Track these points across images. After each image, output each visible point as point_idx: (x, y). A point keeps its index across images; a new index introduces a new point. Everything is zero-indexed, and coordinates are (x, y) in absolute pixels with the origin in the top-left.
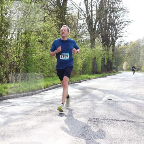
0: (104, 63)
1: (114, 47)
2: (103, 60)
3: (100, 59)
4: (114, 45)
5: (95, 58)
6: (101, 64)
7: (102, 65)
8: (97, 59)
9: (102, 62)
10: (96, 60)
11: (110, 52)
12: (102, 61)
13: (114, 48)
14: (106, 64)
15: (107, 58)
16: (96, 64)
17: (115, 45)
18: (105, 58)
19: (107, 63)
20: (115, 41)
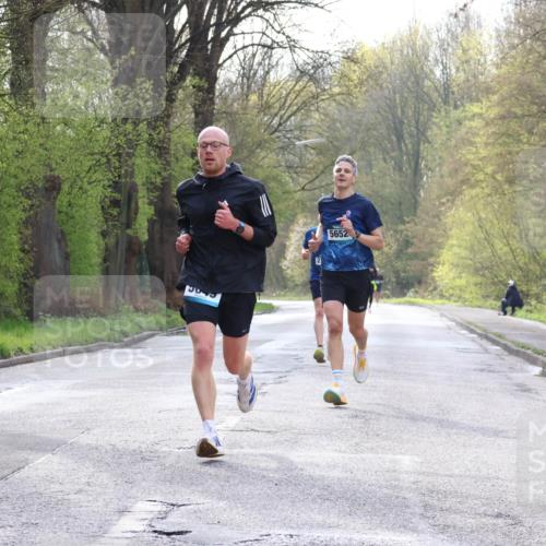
0: (128, 226)
1: (211, 89)
2: (115, 203)
3: (97, 192)
4: (208, 72)
5: (53, 186)
6: (104, 234)
7: (111, 241)
8: (65, 187)
9: (107, 217)
10: (62, 200)
11: (174, 137)
12: (115, 212)
13: (212, 102)
14: (145, 237)
15: (151, 187)
16: (62, 238)
17: (222, 75)
18: (139, 180)
19: (151, 222)
20: (220, 43)
